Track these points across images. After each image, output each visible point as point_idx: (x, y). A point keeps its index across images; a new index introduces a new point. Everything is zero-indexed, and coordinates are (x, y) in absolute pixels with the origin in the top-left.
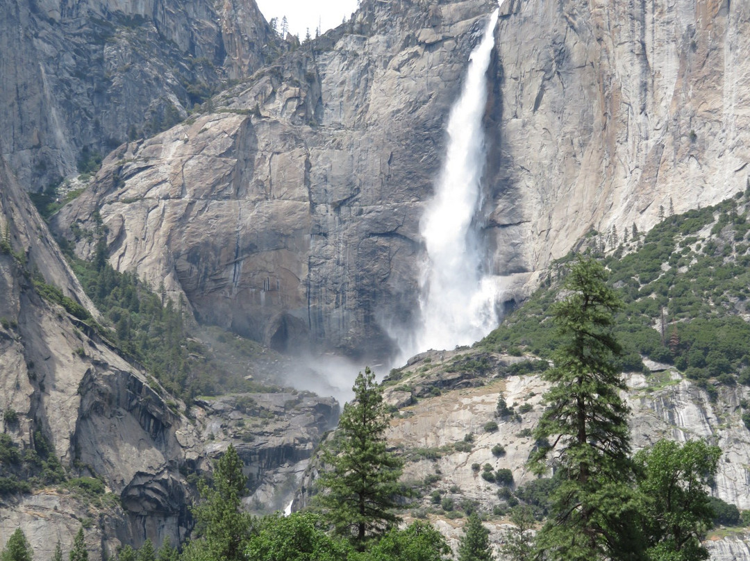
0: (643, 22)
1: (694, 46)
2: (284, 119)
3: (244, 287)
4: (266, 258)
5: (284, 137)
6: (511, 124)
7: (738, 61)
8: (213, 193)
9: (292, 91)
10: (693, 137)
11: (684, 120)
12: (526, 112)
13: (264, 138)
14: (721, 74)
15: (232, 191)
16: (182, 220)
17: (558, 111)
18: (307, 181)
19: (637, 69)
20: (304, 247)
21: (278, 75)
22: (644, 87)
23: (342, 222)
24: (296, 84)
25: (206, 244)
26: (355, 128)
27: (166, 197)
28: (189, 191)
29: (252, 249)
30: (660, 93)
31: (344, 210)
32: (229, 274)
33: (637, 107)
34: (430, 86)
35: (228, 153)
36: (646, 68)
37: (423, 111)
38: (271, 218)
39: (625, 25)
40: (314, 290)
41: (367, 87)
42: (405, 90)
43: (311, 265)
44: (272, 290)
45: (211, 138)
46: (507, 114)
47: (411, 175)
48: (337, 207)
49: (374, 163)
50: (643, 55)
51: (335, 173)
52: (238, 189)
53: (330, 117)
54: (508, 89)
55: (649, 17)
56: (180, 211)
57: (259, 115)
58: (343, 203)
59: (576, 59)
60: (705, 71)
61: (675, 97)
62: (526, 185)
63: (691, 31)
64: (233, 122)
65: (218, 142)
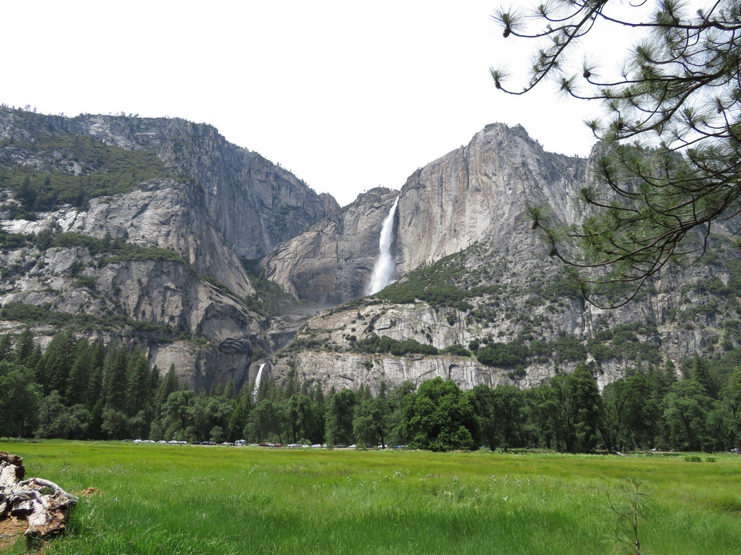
0: (442, 195)
1: (457, 201)
2: (330, 233)
3: (315, 286)
4: (322, 277)
5: (330, 238)
6: (401, 231)
7: (470, 206)
8: (306, 256)
9: (334, 224)
10: (455, 230)
11: (453, 225)
12: (406, 227)
13: (324, 238)
14: (465, 210)
15: (312, 256)
16: (295, 265)
17: (416, 226)
18: (336, 252)
19: (440, 210)
20: (335, 273)
21: (330, 219)
22: (442, 216)
23: (347, 264)
24: (335, 222)
25: (303, 272)
26: (353, 235)
27: (291, 258)
28: (298, 256)
29: (318, 274)
30: (447, 218)
31: (348, 261)
32: (311, 282)
33: (439, 223)
34: (377, 220)
35: (311, 244)
36: (443, 210)
37: (374, 229)
38: (324, 264)
39: (436, 197)
40: (338, 287)
41: (358, 222)
42: (369, 222)
43: (337, 279)
44: (325, 287)
45: (306, 239)
46: (400, 228)
47: (370, 249)
48: (346, 260)
49: (358, 245)
50: (442, 206)
51: (345, 249)
52: (314, 255)
53: (346, 232)
54: (401, 219)
55: (444, 194)
56: (295, 262)
57: (322, 232)
58: (348, 259)
59: (422, 209)
60: (460, 209)
61: (451, 218)
62: (406, 250)
63: (456, 197)
64: (314, 234)
65: (308, 240)
